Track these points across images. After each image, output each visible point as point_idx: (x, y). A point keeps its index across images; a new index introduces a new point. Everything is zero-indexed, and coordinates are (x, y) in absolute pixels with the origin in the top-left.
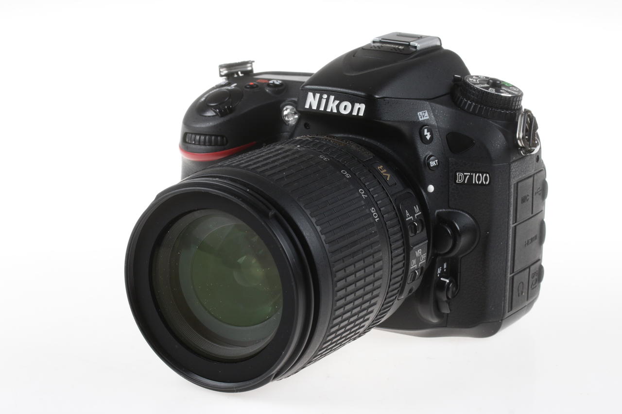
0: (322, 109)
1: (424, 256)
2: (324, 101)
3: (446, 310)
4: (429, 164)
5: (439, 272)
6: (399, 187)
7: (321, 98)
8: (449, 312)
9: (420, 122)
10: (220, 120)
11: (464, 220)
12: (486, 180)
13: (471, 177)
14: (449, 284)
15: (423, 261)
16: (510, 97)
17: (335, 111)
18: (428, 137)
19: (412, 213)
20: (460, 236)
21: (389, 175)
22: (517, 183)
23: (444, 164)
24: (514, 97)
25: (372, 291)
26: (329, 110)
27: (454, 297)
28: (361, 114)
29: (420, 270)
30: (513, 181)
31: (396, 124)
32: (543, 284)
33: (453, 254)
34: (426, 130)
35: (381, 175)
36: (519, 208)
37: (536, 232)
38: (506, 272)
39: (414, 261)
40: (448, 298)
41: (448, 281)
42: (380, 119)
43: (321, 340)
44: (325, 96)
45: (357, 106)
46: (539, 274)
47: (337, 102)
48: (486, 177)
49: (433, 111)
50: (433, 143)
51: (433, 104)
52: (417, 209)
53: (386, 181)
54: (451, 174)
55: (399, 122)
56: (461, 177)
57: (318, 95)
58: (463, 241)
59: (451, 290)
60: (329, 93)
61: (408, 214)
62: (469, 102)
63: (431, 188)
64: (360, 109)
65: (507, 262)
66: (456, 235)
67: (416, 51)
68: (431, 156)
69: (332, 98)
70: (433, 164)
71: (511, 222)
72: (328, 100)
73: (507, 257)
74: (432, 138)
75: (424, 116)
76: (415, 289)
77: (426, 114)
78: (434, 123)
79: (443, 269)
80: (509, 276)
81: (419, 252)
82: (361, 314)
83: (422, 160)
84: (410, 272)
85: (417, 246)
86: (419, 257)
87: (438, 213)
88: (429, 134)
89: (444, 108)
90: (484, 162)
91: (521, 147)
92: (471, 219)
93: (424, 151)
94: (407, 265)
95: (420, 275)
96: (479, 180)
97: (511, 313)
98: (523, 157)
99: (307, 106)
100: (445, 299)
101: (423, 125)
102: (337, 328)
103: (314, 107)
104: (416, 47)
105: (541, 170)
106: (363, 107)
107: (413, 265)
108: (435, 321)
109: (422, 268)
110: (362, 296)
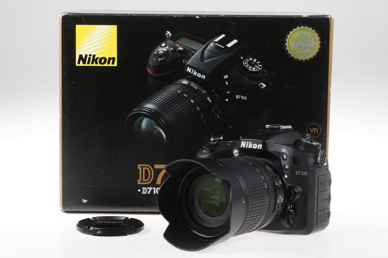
0: (247, 147)
1: (283, 199)
2: (247, 144)
3: (292, 222)
4: (285, 168)
5: (289, 207)
6: (274, 174)
7: (246, 143)
8: (293, 223)
9: (282, 153)
10: (210, 154)
11: (299, 189)
12: (306, 174)
13: (301, 173)
14: (293, 212)
15: (282, 201)
16: (315, 145)
17: (251, 147)
18: (285, 158)
19: (278, 183)
20: (297, 194)
21: (270, 169)
22: (318, 176)
23: (291, 168)
24: (317, 145)
25: (260, 215)
26: (249, 147)
27: (294, 216)
28: (261, 148)
29: (281, 204)
30: (316, 175)
31: (273, 153)
32: (331, 218)
33: (294, 201)
34: (284, 155)
35: (267, 169)
36: (319, 186)
37: (327, 197)
38: (314, 209)
39: (278, 200)
40: (292, 217)
41: (292, 211)
42: (267, 150)
43: (239, 228)
44: (248, 142)
45: (259, 145)
46: (329, 214)
47: (252, 144)
48: (306, 173)
49: (287, 149)
50: (287, 160)
51: (288, 147)
52: (280, 182)
53: (269, 171)
54: (294, 172)
55: (274, 151)
56: (297, 173)
57: (245, 142)
58: (298, 197)
59: (293, 214)
60: (249, 141)
61: (276, 183)
62: (301, 146)
63: (286, 176)
64: (260, 146)
65: (315, 205)
66: (295, 194)
67: (282, 129)
68: (286, 165)
69: (250, 143)
70: (287, 167)
71: (316, 190)
72: (249, 144)
73: (315, 204)
74: (287, 158)
75: (284, 150)
76: (279, 211)
77: (285, 150)
78: (287, 153)
79: (290, 207)
80: (316, 211)
81: (280, 197)
82: (255, 223)
83: (283, 166)
84: (277, 204)
85: (280, 195)
86: (281, 199)
87: (289, 186)
88: (285, 157)
89: (292, 148)
90: (306, 167)
91: (319, 163)
92: (301, 188)
93: (283, 163)
94: (276, 201)
95: (281, 206)
96: (304, 174)
97: (317, 226)
98: (321, 167)
99: (241, 146)
100: (291, 217)
101: (283, 154)
102: (245, 225)
103: (244, 147)
104: (282, 128)
105: (329, 173)
106: (261, 145)
107: (278, 202)
108: (288, 226)
109: (282, 204)
110: (256, 216)
